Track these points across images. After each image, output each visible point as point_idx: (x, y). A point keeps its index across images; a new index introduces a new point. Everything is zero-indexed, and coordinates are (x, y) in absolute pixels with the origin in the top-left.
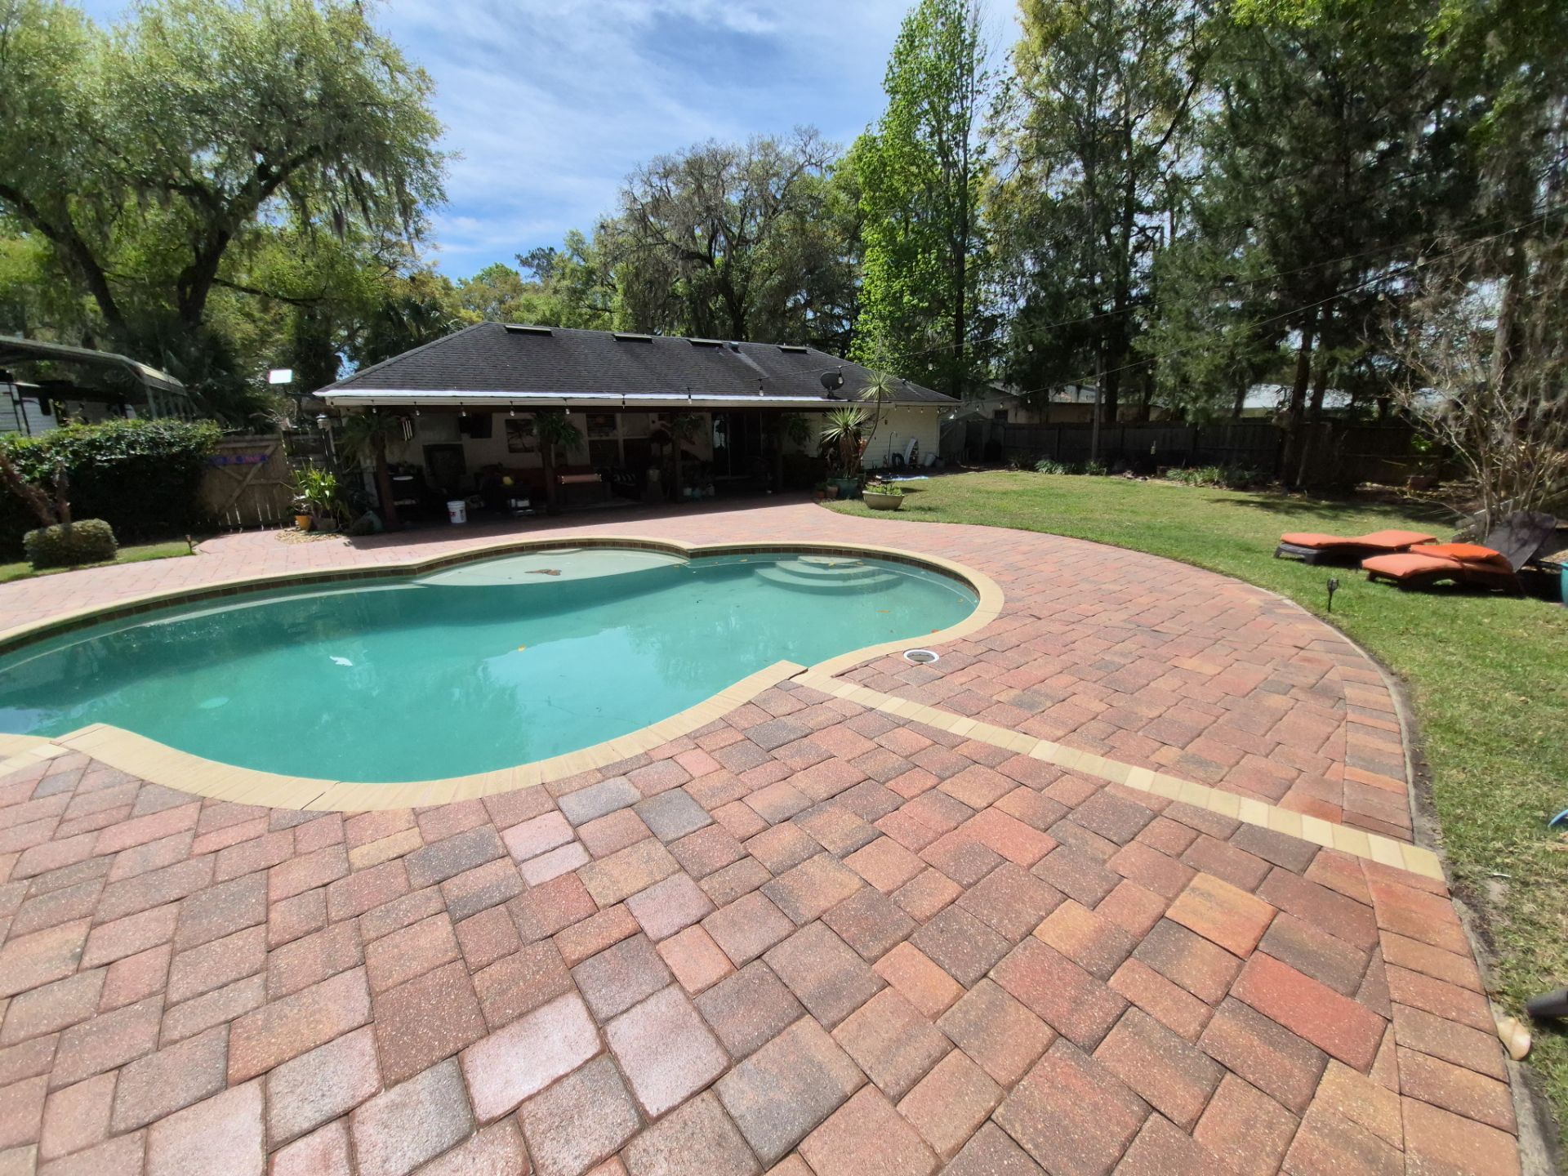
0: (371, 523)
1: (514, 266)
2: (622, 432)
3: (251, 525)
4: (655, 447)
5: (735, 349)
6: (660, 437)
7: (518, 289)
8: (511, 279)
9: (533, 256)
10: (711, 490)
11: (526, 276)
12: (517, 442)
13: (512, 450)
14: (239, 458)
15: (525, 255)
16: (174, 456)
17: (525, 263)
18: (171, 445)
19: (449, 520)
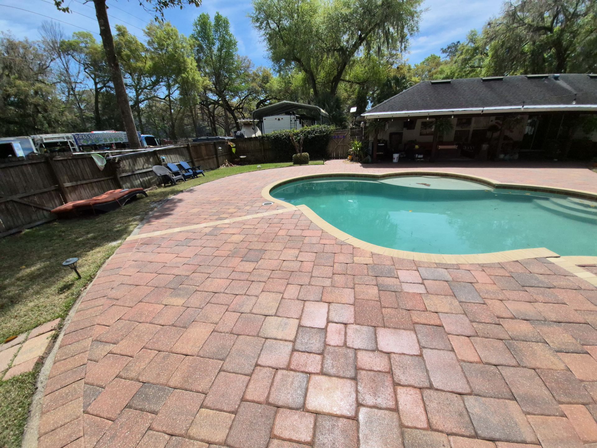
0: (368, 160)
1: (439, 54)
2: (473, 126)
3: (337, 158)
4: (489, 134)
5: (556, 78)
6: (493, 128)
7: (438, 64)
8: (436, 61)
9: (449, 48)
10: (516, 156)
11: (443, 57)
12: (424, 131)
13: (421, 134)
14: (338, 137)
15: (445, 47)
16: (324, 136)
17: (444, 51)
18: (324, 132)
19: (392, 160)
